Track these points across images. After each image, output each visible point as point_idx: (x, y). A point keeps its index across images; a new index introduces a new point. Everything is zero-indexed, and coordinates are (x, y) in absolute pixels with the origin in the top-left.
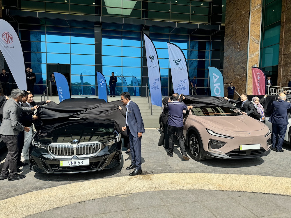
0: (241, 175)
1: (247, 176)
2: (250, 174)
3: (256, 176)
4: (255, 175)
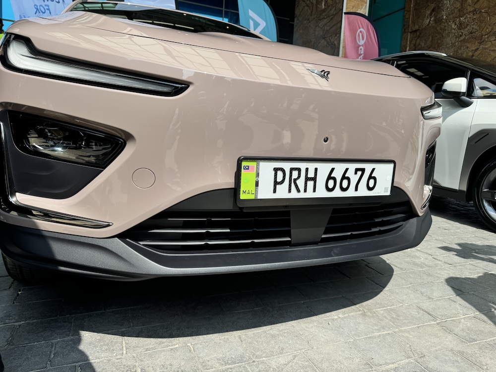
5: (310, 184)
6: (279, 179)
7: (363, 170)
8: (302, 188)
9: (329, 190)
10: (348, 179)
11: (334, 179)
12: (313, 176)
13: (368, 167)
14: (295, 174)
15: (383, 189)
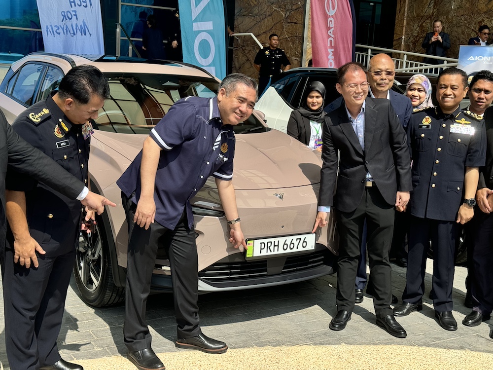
0: (245, 350)
1: (268, 351)
2: (278, 344)
3: (295, 347)
4: (292, 344)
5: (276, 248)
6: (262, 247)
7: (300, 239)
8: (272, 250)
9: (284, 250)
10: (293, 244)
11: (287, 244)
12: (277, 244)
13: (302, 237)
14: (269, 244)
15: (311, 246)
